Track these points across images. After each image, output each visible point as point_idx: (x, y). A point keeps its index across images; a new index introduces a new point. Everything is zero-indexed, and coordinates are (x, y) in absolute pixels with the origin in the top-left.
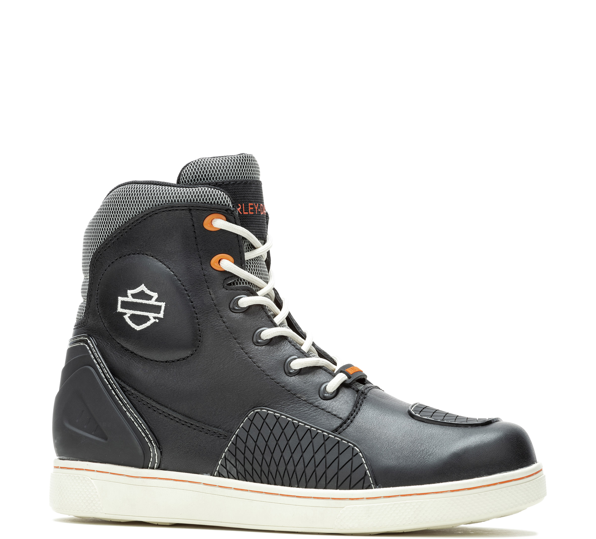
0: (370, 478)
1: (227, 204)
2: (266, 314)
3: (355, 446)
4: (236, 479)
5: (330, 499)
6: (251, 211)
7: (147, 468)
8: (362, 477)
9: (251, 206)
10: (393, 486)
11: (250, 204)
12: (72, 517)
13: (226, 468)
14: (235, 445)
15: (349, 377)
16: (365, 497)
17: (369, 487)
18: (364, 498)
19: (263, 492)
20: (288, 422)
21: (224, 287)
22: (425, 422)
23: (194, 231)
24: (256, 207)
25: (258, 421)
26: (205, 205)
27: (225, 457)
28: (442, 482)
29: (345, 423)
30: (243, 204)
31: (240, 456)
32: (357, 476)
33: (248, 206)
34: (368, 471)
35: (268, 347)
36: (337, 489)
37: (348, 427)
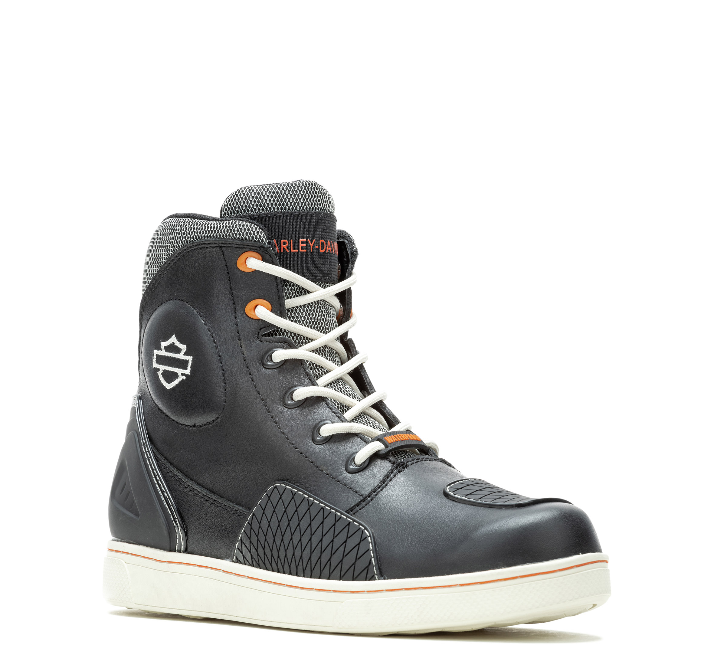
0: (374, 567)
1: (260, 240)
2: (304, 370)
3: (366, 528)
4: (251, 566)
5: (331, 591)
6: (303, 248)
7: (175, 551)
8: (366, 566)
9: (302, 242)
10: (398, 578)
11: (301, 240)
12: (124, 609)
13: (242, 552)
14: (251, 525)
15: (386, 446)
16: (366, 590)
17: (372, 578)
18: (364, 591)
19: (271, 582)
20: (303, 498)
21: (258, 339)
22: (456, 501)
23: (227, 272)
24: (310, 244)
25: (275, 498)
26: (235, 241)
27: (241, 539)
28: (452, 574)
29: (363, 501)
30: (292, 240)
31: (254, 539)
32: (361, 565)
33: (299, 243)
34: (373, 559)
35: (299, 410)
36: (340, 580)
37: (366, 506)
